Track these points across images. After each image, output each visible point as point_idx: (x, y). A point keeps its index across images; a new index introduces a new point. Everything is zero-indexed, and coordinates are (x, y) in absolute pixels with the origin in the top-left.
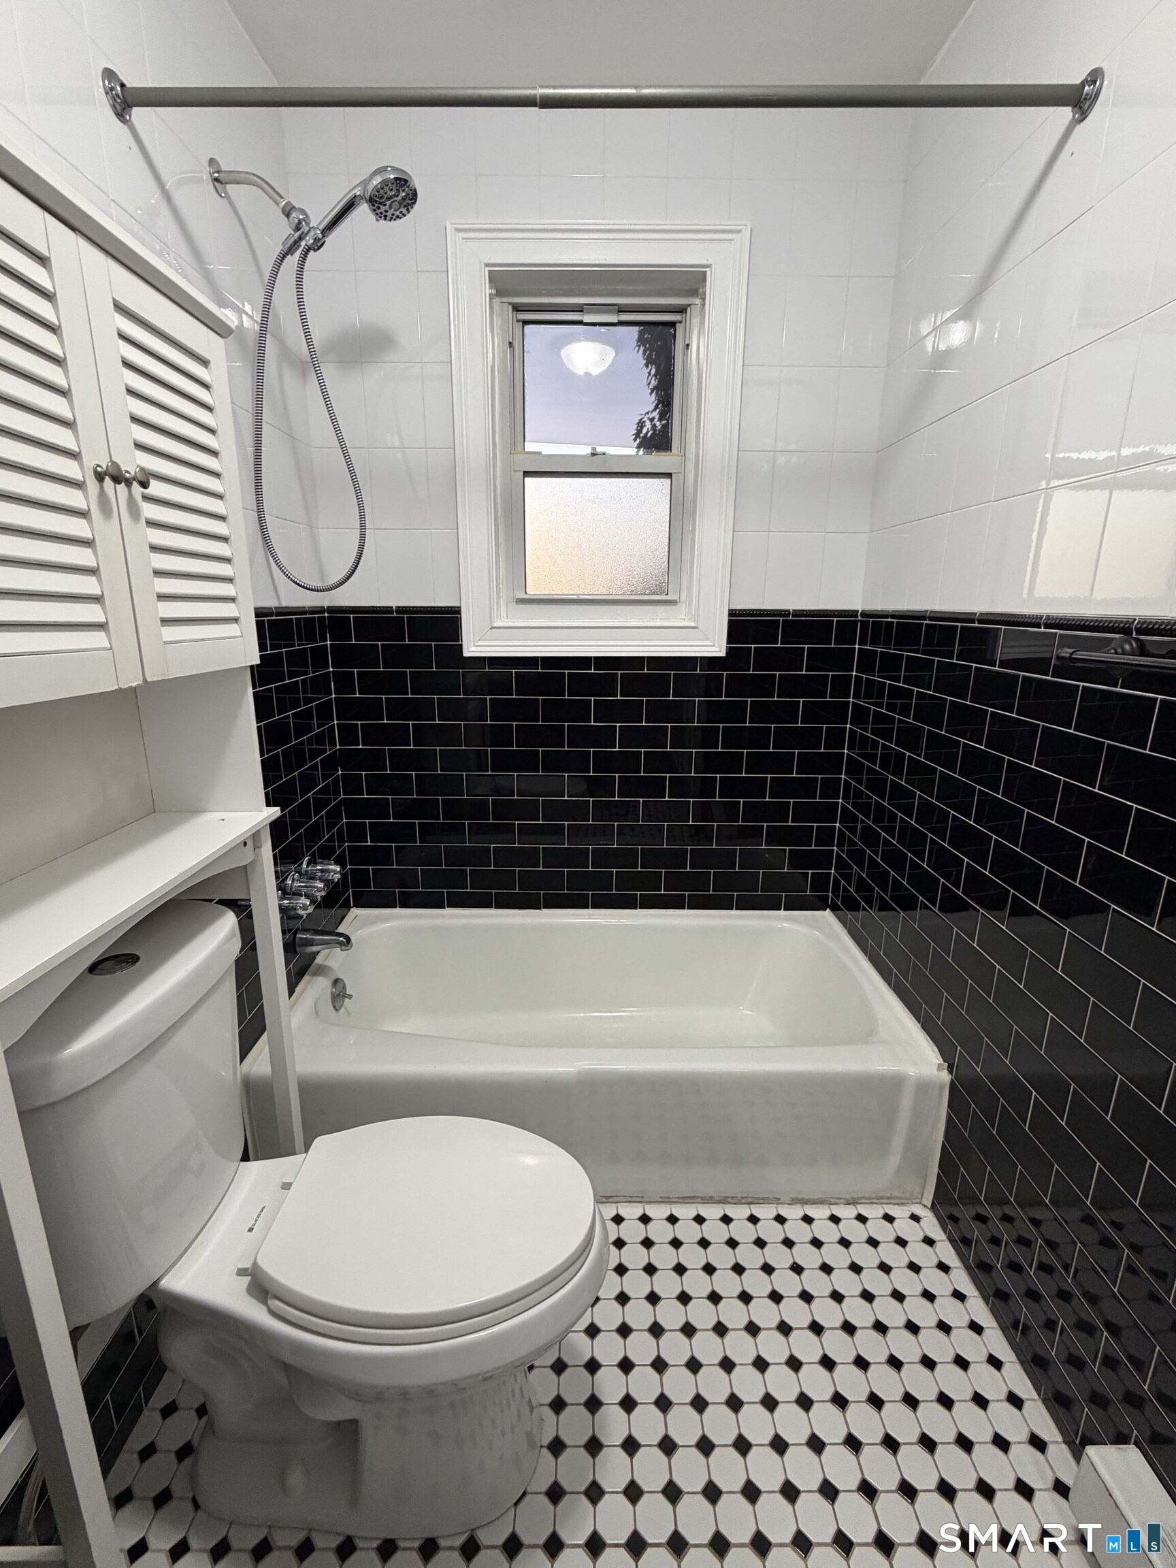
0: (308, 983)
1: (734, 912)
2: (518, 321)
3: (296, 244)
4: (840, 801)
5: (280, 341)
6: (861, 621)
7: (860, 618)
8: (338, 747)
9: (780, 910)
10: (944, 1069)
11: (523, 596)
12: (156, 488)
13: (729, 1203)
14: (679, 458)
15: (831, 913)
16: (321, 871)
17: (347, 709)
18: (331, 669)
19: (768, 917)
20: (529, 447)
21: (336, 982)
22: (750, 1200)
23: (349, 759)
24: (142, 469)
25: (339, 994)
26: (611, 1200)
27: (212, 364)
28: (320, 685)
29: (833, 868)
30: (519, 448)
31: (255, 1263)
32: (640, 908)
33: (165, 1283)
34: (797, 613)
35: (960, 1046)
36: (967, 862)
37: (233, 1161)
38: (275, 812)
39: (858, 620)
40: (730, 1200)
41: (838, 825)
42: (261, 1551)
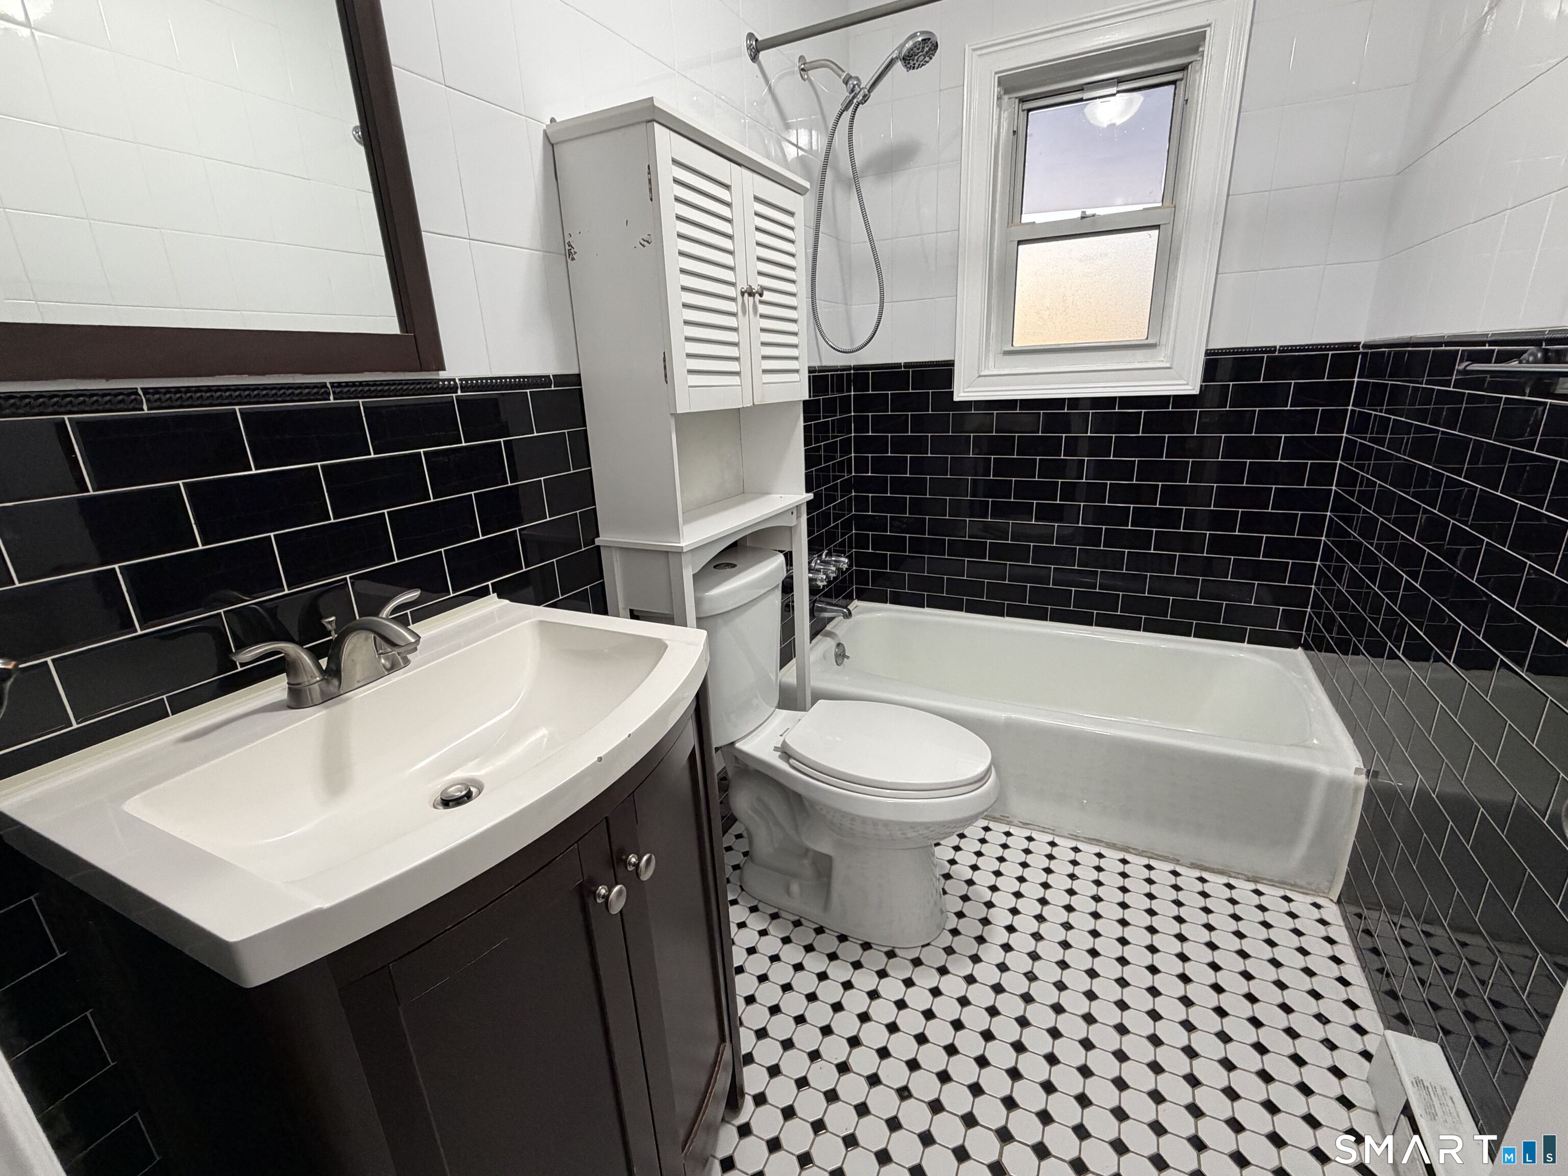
0: (821, 640)
1: (1192, 639)
2: (1023, 110)
3: (851, 102)
4: (1323, 538)
5: (836, 169)
6: (1363, 353)
7: (1361, 350)
8: (853, 474)
9: (1244, 642)
10: (1362, 774)
11: (1010, 348)
12: (767, 296)
13: (1131, 853)
14: (1169, 210)
15: (1303, 652)
16: (835, 561)
17: (863, 444)
18: (853, 414)
19: (1229, 647)
20: (1026, 219)
21: (839, 645)
22: (1150, 855)
23: (861, 484)
24: (761, 287)
25: (841, 655)
26: (1027, 826)
27: (796, 214)
28: (843, 426)
29: (1309, 607)
30: (1016, 220)
31: (784, 743)
32: (1096, 625)
33: (738, 745)
34: (1284, 349)
35: (1379, 751)
36: (1406, 579)
37: (772, 707)
38: (811, 496)
39: (1359, 353)
40: (1131, 850)
41: (1318, 563)
42: (775, 916)
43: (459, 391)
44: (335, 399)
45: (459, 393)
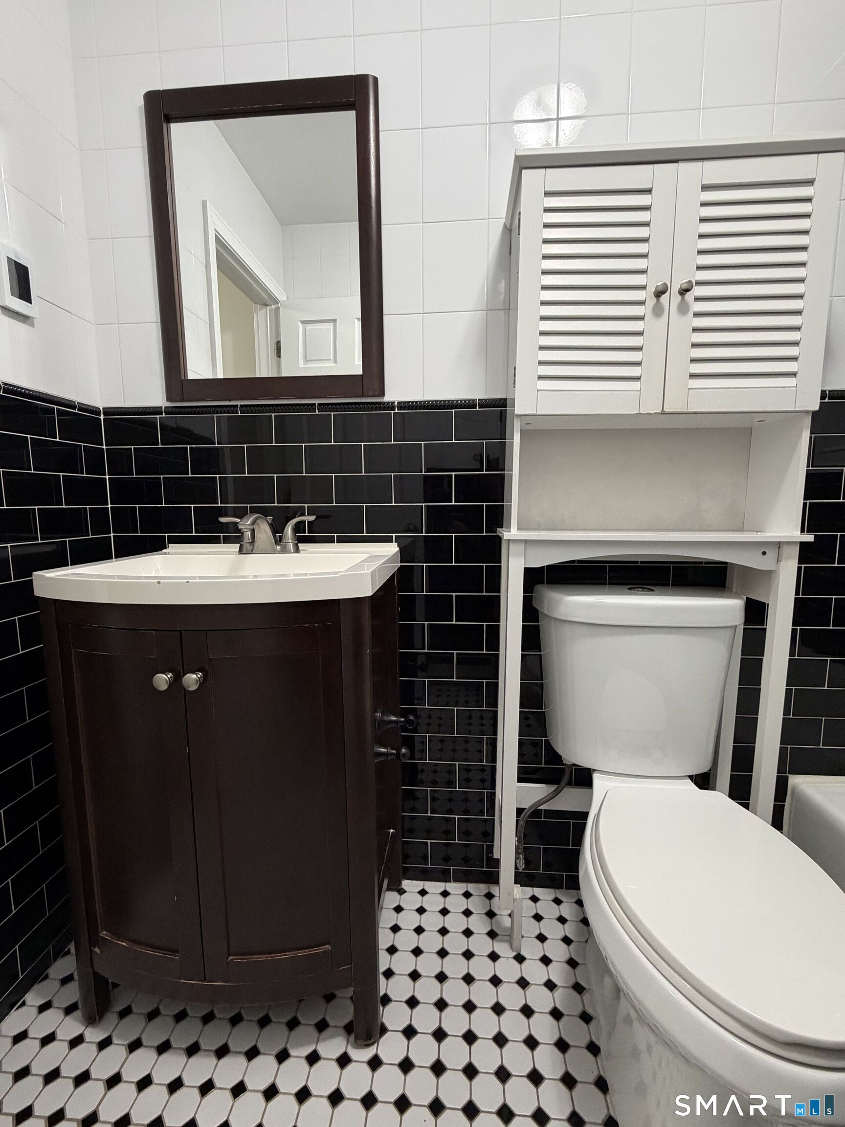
42: (578, 988)
43: (396, 409)
44: (318, 412)
45: (396, 411)
